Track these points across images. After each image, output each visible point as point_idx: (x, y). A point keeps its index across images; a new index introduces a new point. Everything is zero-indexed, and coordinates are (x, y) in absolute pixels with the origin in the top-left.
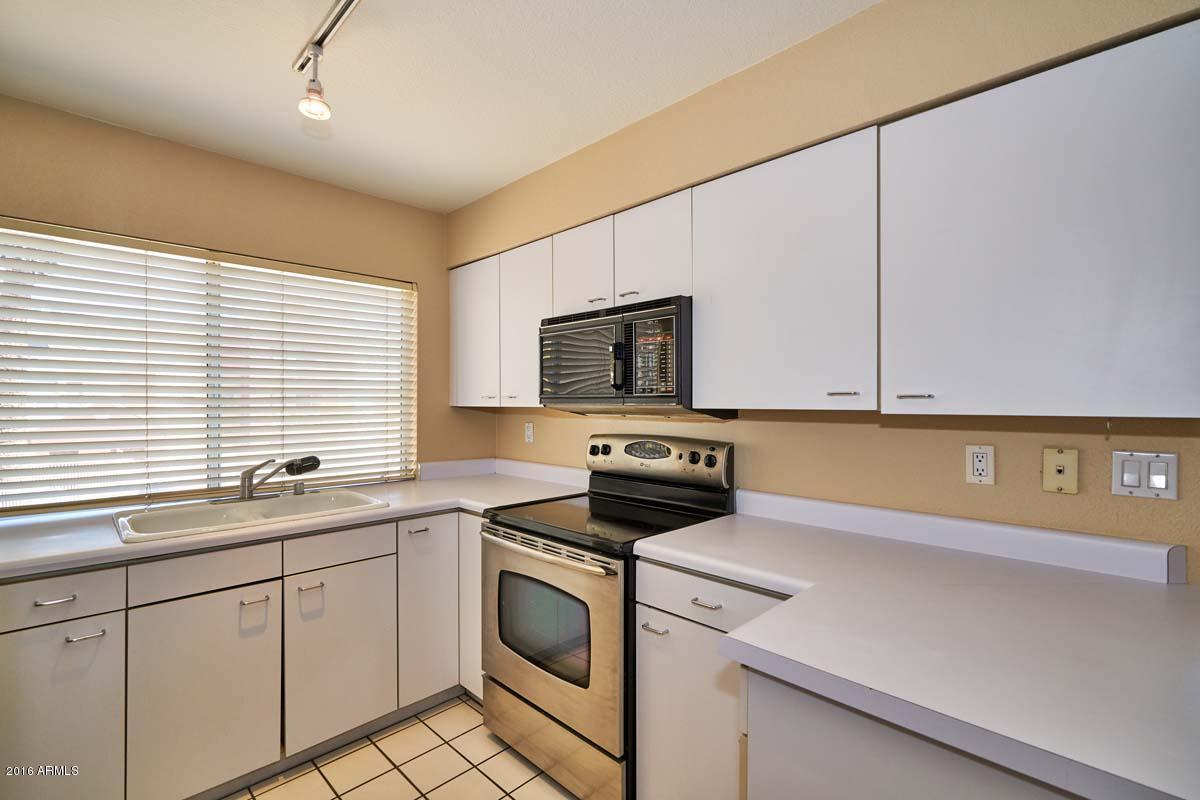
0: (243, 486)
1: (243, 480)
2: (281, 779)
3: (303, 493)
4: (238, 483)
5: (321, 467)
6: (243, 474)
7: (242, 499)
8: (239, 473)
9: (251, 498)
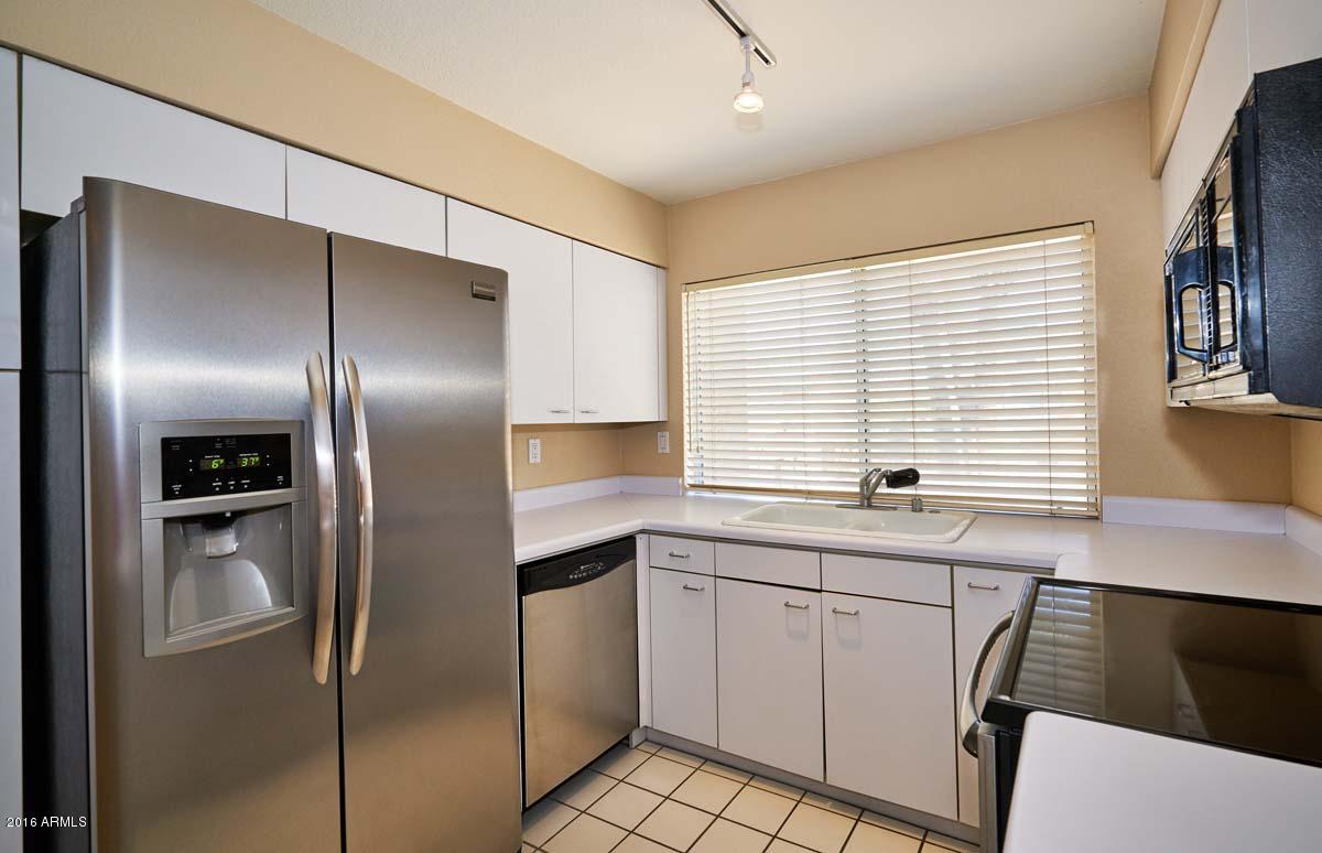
0: (861, 493)
1: (862, 487)
2: (828, 805)
3: (921, 510)
4: (857, 490)
5: (920, 482)
6: (861, 481)
7: (861, 507)
8: (858, 480)
9: (870, 506)
